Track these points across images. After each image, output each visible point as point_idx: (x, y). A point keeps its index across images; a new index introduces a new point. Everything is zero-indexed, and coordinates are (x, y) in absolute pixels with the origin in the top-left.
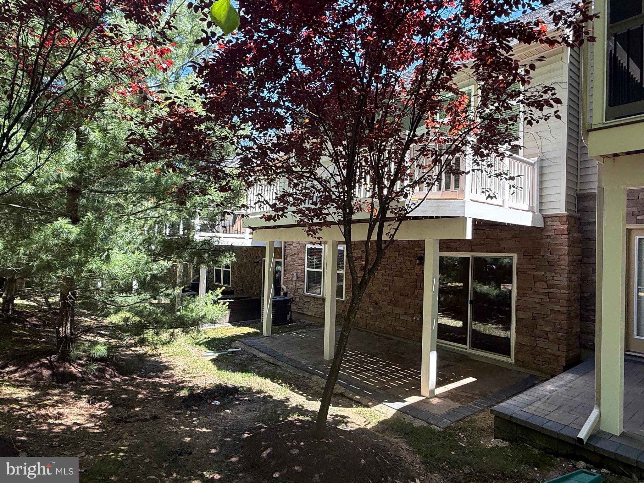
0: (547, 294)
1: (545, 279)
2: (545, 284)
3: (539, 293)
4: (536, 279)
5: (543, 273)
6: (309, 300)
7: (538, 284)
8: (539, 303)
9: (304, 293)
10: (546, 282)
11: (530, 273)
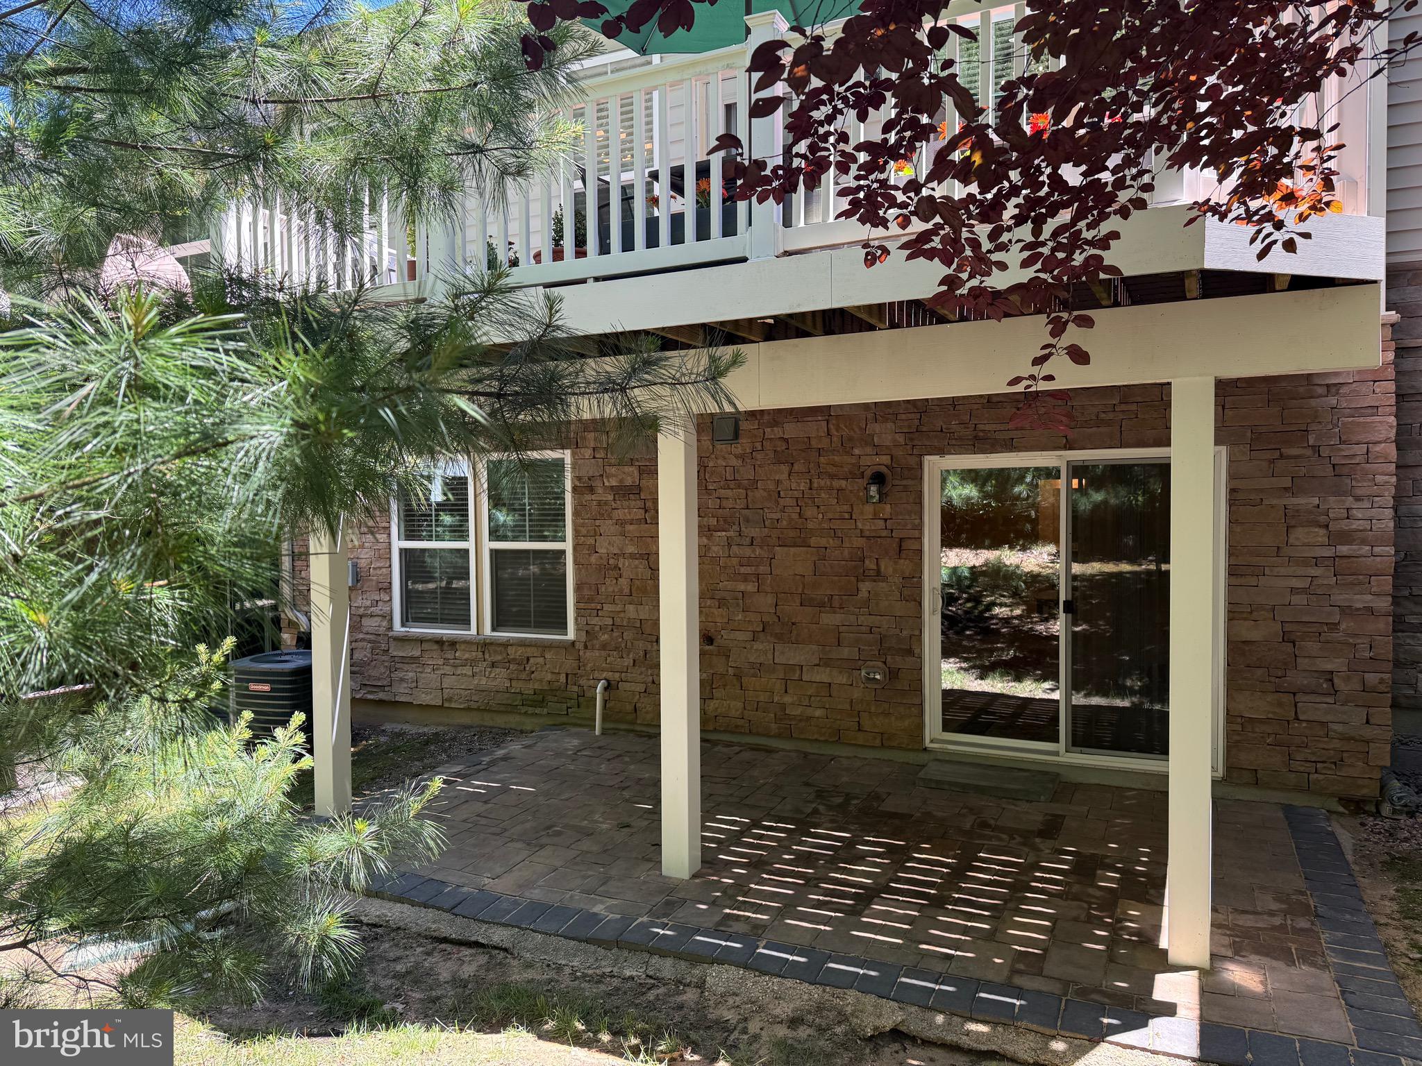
0: (1330, 563)
1: (1323, 519)
2: (1322, 531)
3: (1305, 562)
4: (1292, 520)
5: (1316, 501)
6: (417, 653)
7: (1299, 534)
8: (1304, 591)
9: (391, 628)
10: (1327, 526)
11: (1274, 502)
